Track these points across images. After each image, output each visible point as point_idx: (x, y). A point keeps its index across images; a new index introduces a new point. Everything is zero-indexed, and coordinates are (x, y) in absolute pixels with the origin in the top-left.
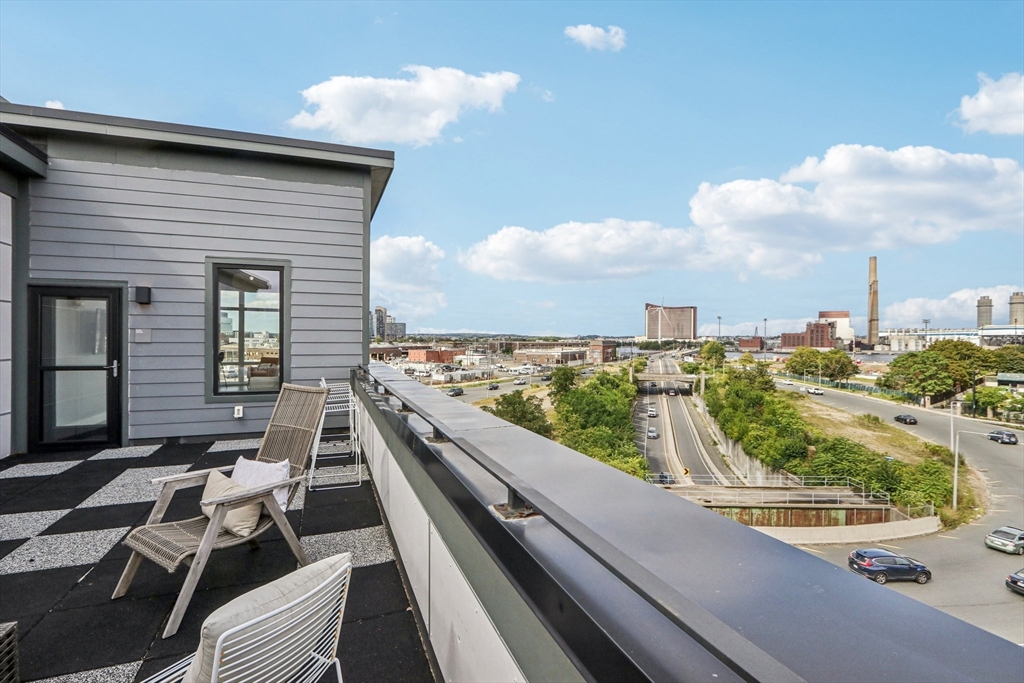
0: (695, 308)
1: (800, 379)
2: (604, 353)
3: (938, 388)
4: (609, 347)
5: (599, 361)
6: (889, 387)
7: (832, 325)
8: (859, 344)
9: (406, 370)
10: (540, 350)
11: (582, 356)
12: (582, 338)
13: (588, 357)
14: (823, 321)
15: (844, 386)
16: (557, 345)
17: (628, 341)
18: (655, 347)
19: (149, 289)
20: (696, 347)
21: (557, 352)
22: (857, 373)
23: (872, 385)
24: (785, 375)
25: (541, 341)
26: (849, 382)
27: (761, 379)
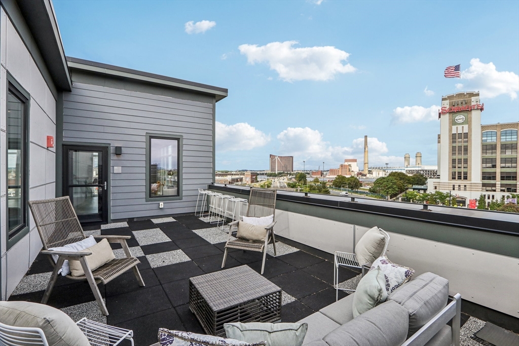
0: (292, 157)
1: (339, 189)
2: (251, 178)
3: (393, 192)
4: (254, 176)
5: (250, 182)
6: (374, 192)
7: (350, 165)
8: (361, 174)
10: (220, 177)
11: (241, 180)
12: (239, 171)
13: (244, 180)
14: (346, 163)
15: (357, 192)
16: (229, 174)
17: (261, 172)
18: (274, 175)
19: (121, 147)
20: (293, 175)
21: (229, 178)
22: (361, 186)
23: (367, 191)
24: (332, 188)
25: (220, 173)
26: (359, 190)
27: (324, 190)
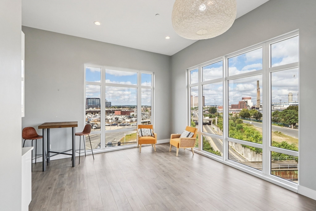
3: (295, 122)
7: (246, 102)
8: (255, 108)
9: (115, 118)
14: (243, 100)
18: (193, 109)
20: (205, 109)
27: (238, 120)
